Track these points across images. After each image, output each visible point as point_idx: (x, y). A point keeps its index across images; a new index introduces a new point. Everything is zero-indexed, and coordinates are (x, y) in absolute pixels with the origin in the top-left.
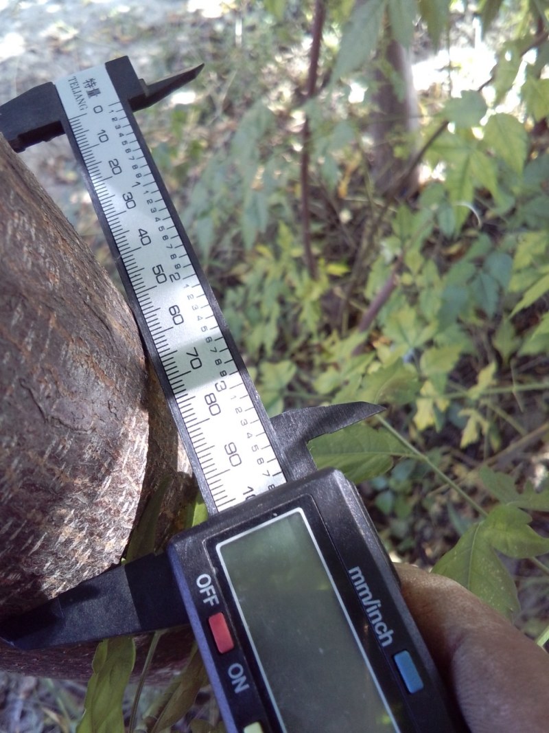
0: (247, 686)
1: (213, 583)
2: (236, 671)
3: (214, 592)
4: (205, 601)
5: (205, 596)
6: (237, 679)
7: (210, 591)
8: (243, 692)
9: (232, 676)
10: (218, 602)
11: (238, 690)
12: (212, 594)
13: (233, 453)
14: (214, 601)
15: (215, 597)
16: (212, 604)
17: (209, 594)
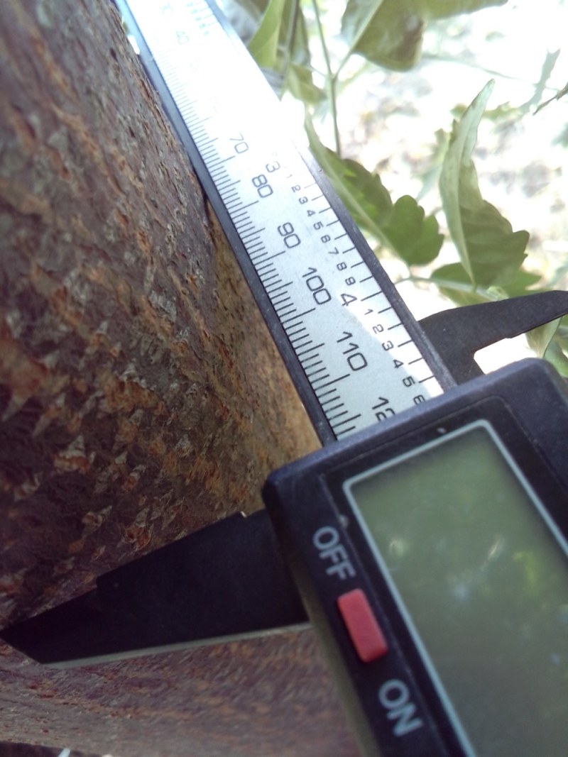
0: (417, 724)
1: (342, 541)
2: (394, 695)
3: (345, 556)
4: (331, 571)
5: (329, 562)
6: (397, 709)
7: (339, 555)
8: (412, 735)
9: (387, 703)
10: (352, 572)
11: (401, 729)
12: (341, 560)
13: (288, 235)
14: (346, 571)
15: (347, 564)
16: (343, 576)
17: (335, 559)
